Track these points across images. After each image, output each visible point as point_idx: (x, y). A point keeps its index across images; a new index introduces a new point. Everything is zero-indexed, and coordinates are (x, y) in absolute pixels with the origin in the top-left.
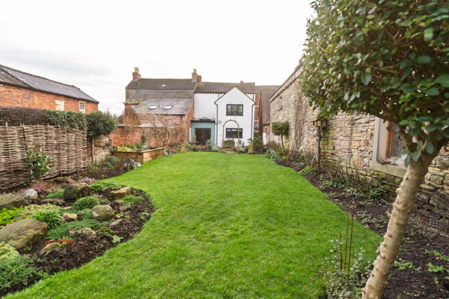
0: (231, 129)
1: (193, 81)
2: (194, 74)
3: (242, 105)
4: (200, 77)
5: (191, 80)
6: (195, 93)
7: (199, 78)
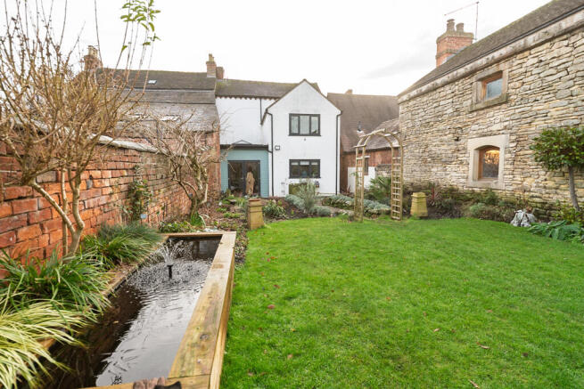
0: (299, 161)
1: (209, 76)
2: (211, 63)
3: (318, 116)
4: (221, 69)
5: (204, 74)
6: (216, 96)
7: (220, 71)
